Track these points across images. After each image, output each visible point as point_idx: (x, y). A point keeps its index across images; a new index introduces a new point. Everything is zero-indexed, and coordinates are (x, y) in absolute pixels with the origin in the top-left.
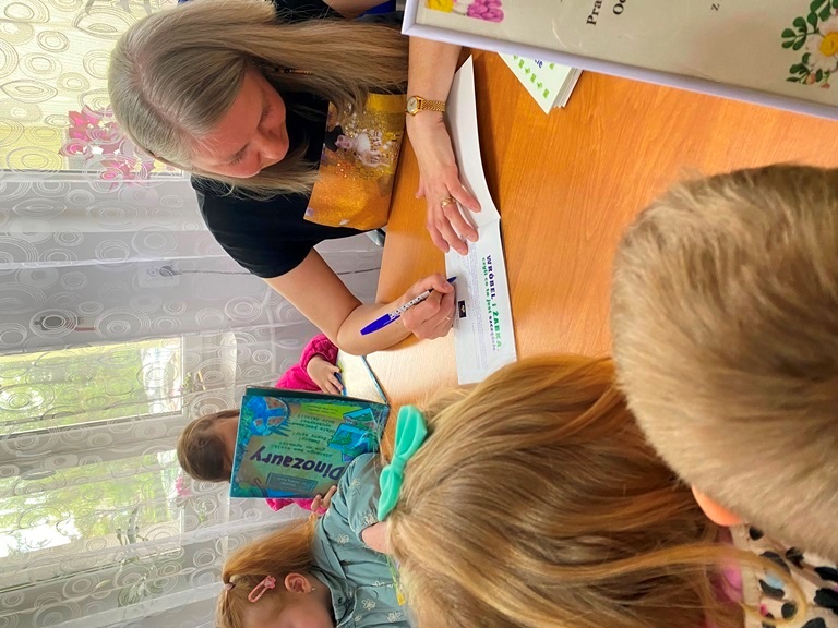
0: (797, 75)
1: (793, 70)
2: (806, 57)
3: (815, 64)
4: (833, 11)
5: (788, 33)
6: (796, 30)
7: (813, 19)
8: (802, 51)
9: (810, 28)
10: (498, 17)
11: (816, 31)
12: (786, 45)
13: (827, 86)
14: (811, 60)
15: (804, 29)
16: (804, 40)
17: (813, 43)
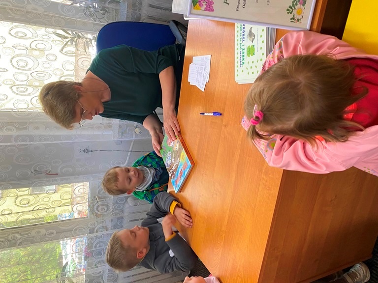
0: (292, 20)
1: (291, 19)
2: (294, 15)
3: (297, 17)
4: (298, 3)
5: (288, 10)
6: (290, 9)
7: (293, 5)
8: (292, 14)
9: (293, 8)
10: (213, 10)
11: (295, 9)
12: (288, 13)
13: (301, 23)
14: (295, 16)
15: (292, 8)
16: (292, 11)
17: (294, 12)
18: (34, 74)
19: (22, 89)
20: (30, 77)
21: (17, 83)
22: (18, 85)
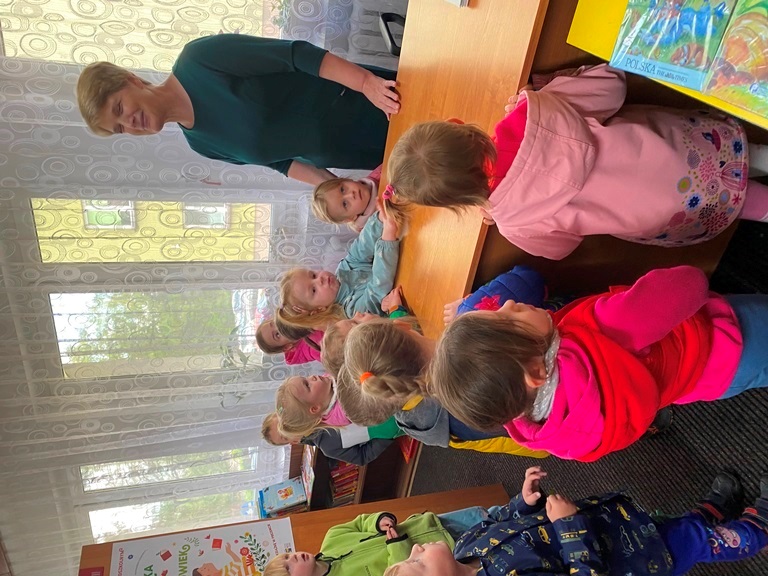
18: (182, 12)
19: (164, 37)
20: (177, 17)
21: (158, 26)
22: (159, 30)
